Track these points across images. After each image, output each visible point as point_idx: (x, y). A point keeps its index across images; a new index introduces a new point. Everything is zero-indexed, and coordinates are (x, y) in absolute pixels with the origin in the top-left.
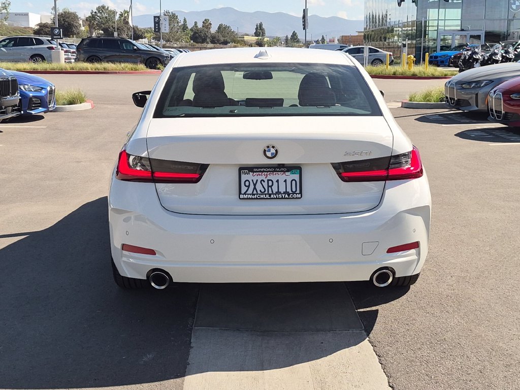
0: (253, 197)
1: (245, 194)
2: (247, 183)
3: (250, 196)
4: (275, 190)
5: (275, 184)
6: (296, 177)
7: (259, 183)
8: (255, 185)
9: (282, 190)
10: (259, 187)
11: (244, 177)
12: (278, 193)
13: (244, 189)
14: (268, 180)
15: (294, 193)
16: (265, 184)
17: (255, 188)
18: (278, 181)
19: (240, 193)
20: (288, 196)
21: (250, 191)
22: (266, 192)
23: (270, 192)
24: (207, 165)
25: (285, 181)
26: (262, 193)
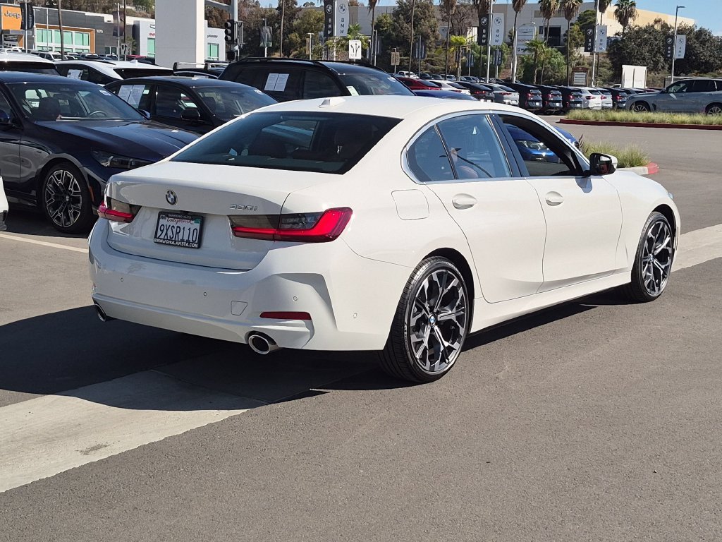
0: (164, 242)
1: (158, 238)
2: (162, 229)
3: (161, 241)
4: (180, 238)
5: (182, 230)
6: (197, 226)
7: (170, 229)
8: (167, 230)
9: (186, 238)
10: (170, 233)
11: (162, 222)
12: (182, 240)
13: (159, 233)
14: (178, 227)
15: (194, 242)
16: (174, 230)
17: (166, 234)
18: (184, 228)
19: (155, 237)
20: (188, 244)
21: (162, 237)
22: (173, 239)
23: (177, 239)
24: (140, 207)
25: (189, 229)
26: (171, 240)
